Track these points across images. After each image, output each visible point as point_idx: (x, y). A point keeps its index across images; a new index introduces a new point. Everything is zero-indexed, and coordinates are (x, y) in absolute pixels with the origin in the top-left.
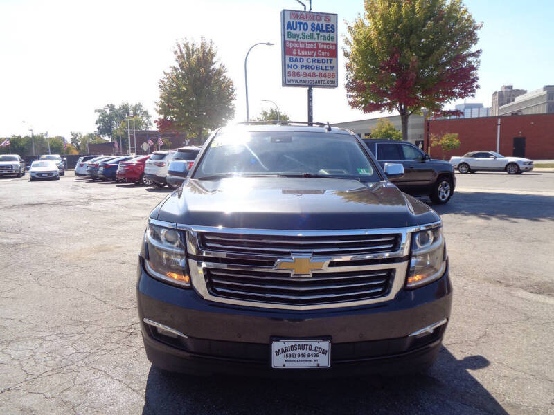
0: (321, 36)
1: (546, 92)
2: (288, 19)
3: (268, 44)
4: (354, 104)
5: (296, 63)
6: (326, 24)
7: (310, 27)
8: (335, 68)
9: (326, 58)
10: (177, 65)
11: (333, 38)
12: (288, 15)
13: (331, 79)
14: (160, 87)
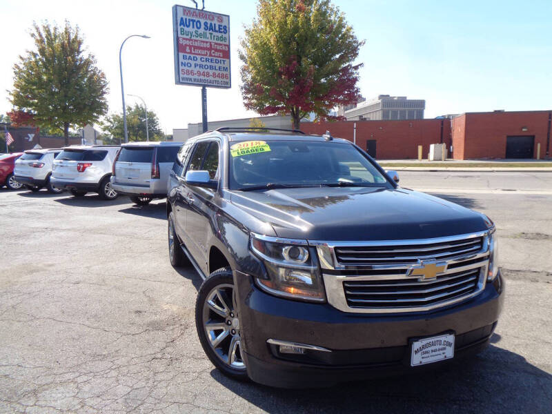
0: (214, 36)
1: (380, 101)
2: (180, 15)
3: (144, 37)
4: (248, 106)
5: (190, 61)
6: (219, 25)
7: (203, 26)
8: (228, 69)
9: (219, 59)
10: (36, 51)
11: (225, 39)
12: (180, 11)
13: (225, 80)
14: (15, 73)
